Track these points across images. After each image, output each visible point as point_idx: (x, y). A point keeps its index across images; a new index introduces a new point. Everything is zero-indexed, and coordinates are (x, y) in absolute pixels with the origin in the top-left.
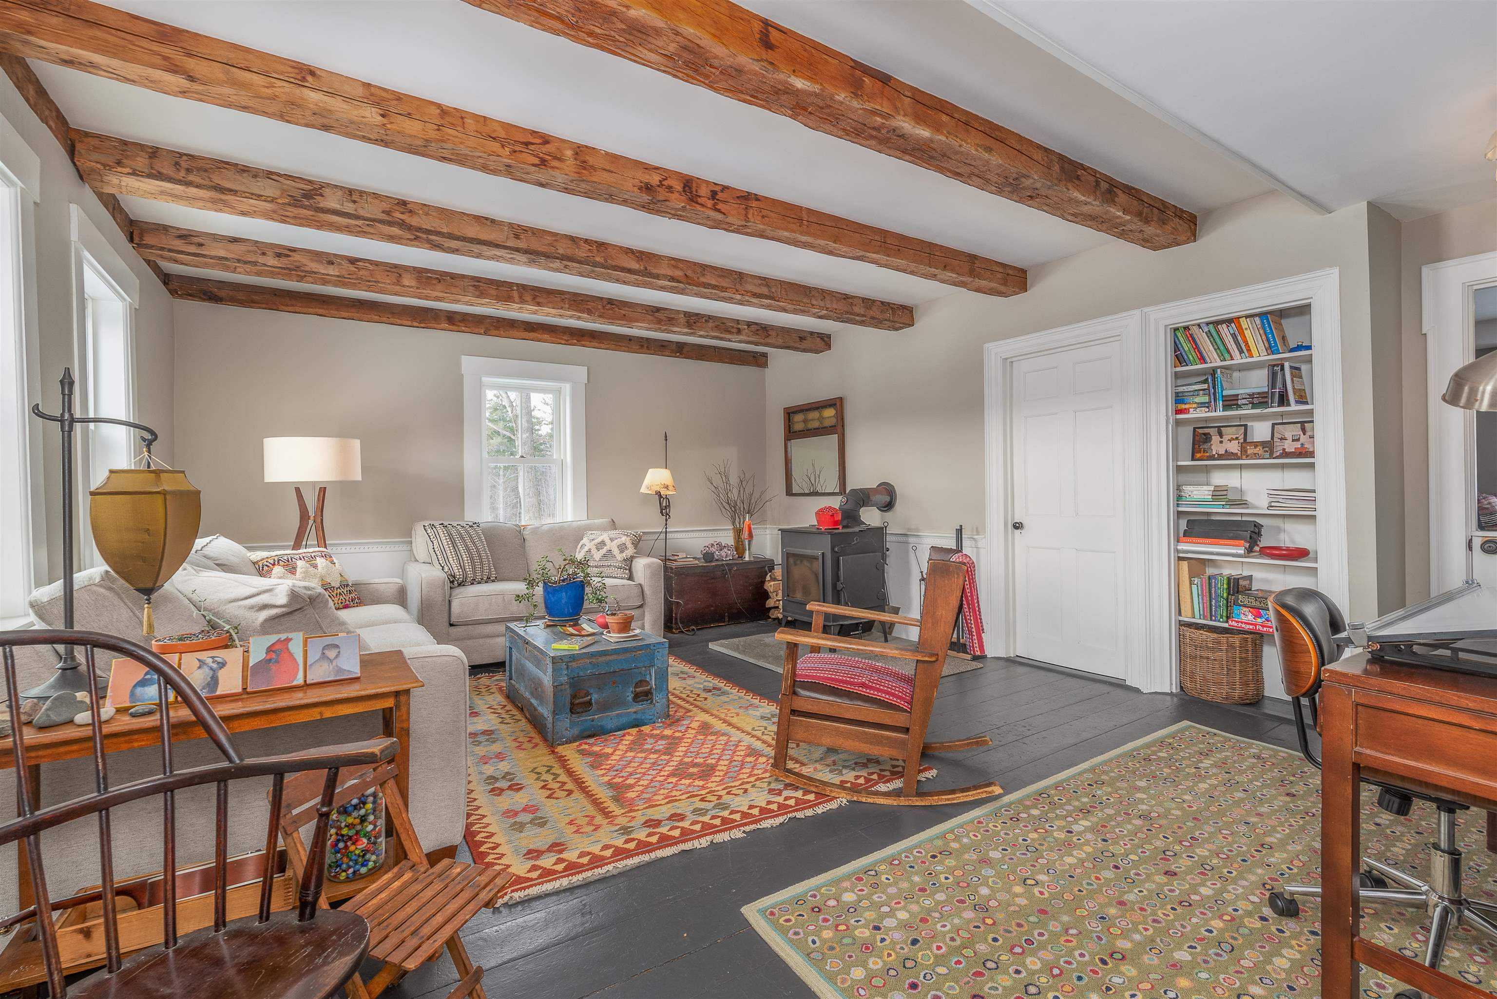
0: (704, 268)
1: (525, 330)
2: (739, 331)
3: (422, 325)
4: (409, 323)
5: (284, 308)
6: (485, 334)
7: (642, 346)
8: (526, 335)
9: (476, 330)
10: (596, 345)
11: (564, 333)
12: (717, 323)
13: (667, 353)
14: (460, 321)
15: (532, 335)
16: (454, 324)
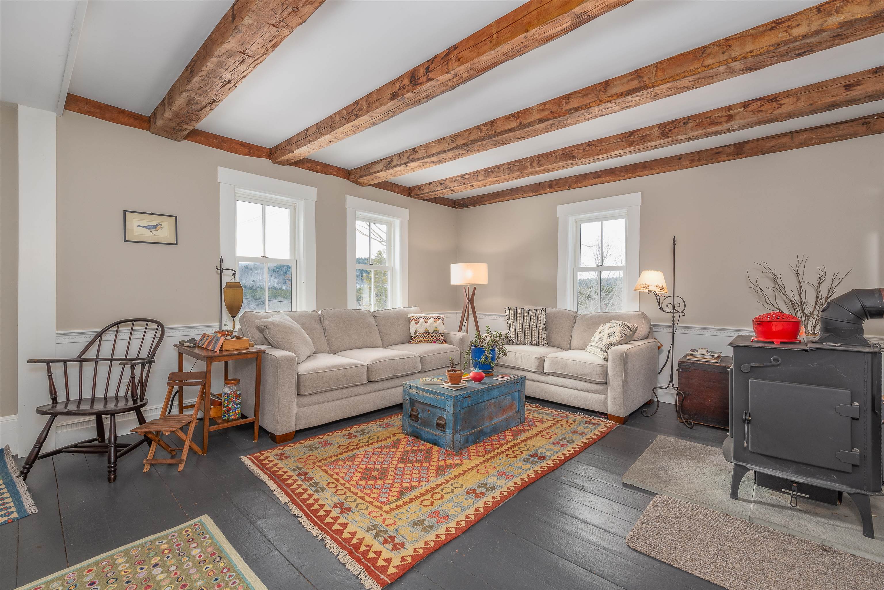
0: (567, 97)
1: (594, 178)
2: (730, 118)
3: (537, 194)
4: (531, 195)
5: (486, 203)
6: (570, 188)
7: (693, 161)
8: (595, 181)
9: (564, 188)
10: (648, 172)
11: (621, 171)
12: (698, 121)
13: (723, 159)
14: (555, 185)
15: (598, 180)
16: (552, 188)
